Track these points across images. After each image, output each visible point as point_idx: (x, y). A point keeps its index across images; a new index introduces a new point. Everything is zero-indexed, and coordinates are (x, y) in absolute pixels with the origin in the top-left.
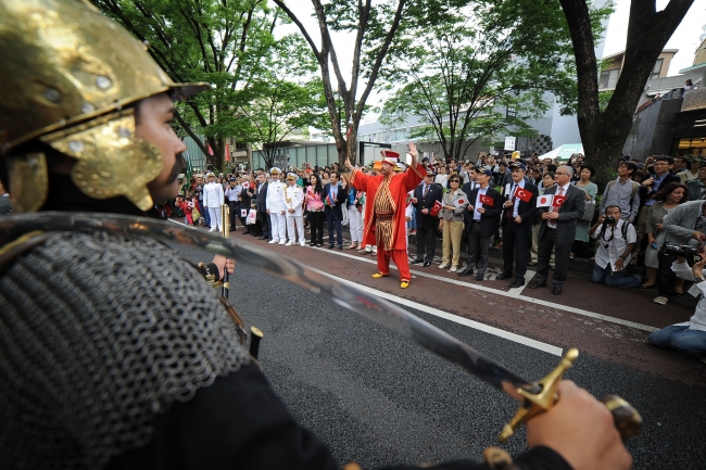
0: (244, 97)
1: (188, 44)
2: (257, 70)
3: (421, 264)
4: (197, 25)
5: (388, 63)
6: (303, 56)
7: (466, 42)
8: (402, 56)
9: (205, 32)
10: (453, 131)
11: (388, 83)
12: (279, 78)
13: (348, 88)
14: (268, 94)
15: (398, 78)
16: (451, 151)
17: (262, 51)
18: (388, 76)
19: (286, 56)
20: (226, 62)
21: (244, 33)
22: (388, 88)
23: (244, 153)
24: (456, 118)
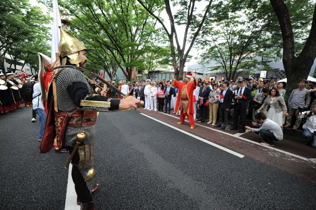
0: (141, 52)
1: (122, 32)
2: (147, 42)
3: (200, 122)
4: (126, 26)
5: (202, 38)
6: (165, 35)
7: (240, 27)
8: (209, 35)
9: (128, 28)
10: (231, 67)
11: (202, 46)
12: (155, 44)
13: (181, 48)
14: (150, 51)
15: (206, 44)
16: (230, 77)
17: (149, 34)
18: (202, 44)
19: (158, 35)
20: (136, 39)
21: (143, 27)
22: (203, 48)
23: (141, 75)
24: (233, 62)
